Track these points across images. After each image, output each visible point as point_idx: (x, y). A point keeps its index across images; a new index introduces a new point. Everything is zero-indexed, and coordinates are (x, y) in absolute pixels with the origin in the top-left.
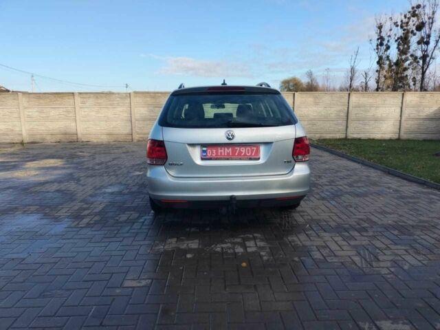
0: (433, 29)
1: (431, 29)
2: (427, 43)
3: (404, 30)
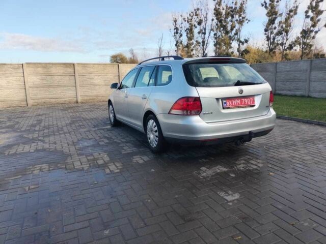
0: (207, 24)
1: (206, 24)
2: (205, 33)
3: (190, 24)
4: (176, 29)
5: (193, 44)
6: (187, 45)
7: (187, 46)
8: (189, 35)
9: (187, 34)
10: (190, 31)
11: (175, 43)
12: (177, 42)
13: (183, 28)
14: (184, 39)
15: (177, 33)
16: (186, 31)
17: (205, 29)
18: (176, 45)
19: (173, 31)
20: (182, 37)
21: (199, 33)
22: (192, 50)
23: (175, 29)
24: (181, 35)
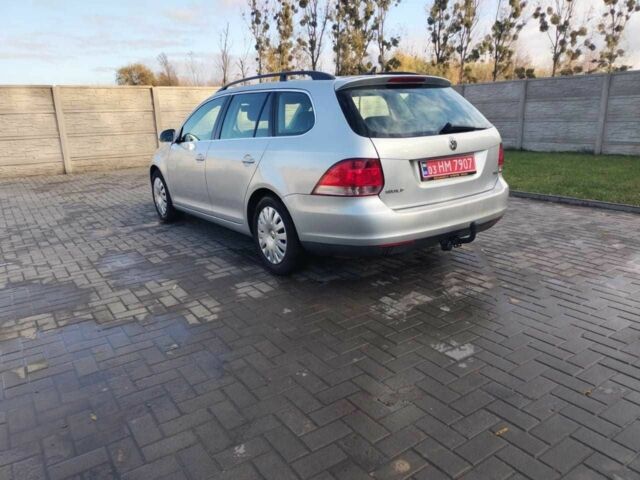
1: (315, 6)
2: (314, 24)
3: (283, 4)
4: (256, 13)
5: (290, 45)
6: (280, 47)
7: (280, 50)
8: (282, 27)
9: (279, 24)
10: (284, 17)
11: (255, 43)
12: (259, 41)
13: (270, 11)
14: (274, 36)
15: (258, 21)
16: (275, 18)
17: (314, 16)
18: (257, 47)
19: (250, 19)
20: (268, 32)
21: (302, 23)
22: (290, 58)
23: (253, 14)
24: (267, 27)
